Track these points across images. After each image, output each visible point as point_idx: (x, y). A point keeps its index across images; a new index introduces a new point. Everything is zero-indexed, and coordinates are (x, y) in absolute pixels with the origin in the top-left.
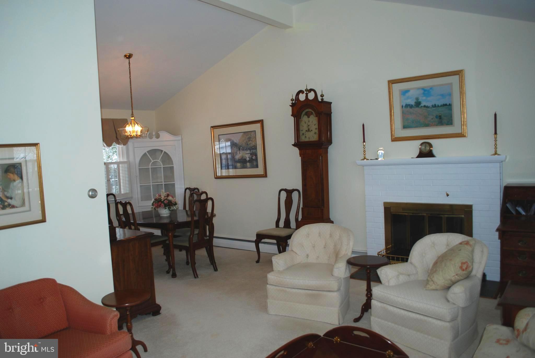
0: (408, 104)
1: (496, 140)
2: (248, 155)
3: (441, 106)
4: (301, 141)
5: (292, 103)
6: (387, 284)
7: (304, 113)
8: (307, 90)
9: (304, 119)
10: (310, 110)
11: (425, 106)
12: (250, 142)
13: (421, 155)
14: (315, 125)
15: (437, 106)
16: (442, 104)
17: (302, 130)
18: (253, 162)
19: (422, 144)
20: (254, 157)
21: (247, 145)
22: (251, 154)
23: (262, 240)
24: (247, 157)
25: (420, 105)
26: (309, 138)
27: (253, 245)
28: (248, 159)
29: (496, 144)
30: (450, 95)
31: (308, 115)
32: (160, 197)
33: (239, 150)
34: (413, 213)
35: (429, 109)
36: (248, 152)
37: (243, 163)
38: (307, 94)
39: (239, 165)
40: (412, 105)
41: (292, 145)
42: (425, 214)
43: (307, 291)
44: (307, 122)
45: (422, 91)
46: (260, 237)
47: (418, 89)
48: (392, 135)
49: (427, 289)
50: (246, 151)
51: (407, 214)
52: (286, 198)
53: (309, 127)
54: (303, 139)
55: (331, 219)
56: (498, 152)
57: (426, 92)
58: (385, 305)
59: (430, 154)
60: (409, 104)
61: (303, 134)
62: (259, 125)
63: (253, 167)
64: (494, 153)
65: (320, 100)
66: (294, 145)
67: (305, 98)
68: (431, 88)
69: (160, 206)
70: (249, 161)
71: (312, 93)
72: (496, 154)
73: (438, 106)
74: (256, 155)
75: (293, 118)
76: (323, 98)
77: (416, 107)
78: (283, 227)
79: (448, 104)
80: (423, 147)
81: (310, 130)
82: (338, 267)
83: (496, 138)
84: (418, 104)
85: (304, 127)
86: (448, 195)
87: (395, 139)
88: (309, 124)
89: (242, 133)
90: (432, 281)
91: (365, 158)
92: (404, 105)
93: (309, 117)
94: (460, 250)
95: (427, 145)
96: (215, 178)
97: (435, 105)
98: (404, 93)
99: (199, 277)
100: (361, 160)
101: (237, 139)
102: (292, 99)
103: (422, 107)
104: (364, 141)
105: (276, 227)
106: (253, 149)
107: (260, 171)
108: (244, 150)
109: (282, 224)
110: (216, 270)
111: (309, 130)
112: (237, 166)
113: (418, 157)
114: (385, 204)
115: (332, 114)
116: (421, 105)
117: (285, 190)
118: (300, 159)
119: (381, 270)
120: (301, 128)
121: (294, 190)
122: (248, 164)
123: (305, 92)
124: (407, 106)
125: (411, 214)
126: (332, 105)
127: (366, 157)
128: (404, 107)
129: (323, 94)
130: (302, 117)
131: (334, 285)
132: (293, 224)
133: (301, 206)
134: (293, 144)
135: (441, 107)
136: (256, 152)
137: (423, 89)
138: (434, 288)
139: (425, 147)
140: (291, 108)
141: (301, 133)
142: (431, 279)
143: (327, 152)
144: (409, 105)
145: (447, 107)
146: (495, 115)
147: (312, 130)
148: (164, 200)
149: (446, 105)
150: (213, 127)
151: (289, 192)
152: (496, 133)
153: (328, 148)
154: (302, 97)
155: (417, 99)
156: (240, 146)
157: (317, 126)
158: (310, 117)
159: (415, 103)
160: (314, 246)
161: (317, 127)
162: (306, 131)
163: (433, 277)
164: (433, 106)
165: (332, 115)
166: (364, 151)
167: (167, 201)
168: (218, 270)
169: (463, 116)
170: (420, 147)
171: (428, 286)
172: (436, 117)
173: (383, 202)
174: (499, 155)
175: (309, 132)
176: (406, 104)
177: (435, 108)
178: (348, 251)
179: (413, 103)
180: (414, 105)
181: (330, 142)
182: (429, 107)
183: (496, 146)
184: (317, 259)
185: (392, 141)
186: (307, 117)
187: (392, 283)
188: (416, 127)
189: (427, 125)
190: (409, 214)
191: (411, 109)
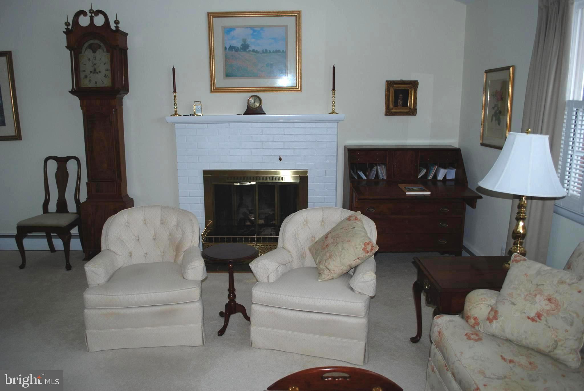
0: (233, 46)
1: (334, 97)
3: (274, 52)
4: (83, 86)
5: (67, 29)
6: (265, 280)
7: (86, 45)
8: (91, 11)
9: (87, 54)
10: (97, 42)
11: (253, 51)
13: (250, 111)
14: (105, 64)
15: (268, 52)
16: (275, 50)
17: (84, 71)
19: (250, 98)
25: (248, 48)
26: (96, 83)
29: (333, 101)
30: (285, 39)
31: (94, 48)
34: (240, 182)
35: (258, 55)
38: (92, 17)
40: (238, 48)
41: (69, 92)
42: (254, 183)
44: (92, 59)
45: (251, 31)
46: (23, 230)
47: (247, 28)
48: (212, 85)
49: (323, 279)
51: (232, 184)
52: (57, 169)
53: (96, 66)
54: (86, 83)
55: (129, 196)
56: (336, 111)
57: (256, 32)
58: (274, 309)
59: (259, 111)
61: (86, 76)
62: (3, 59)
64: (331, 111)
65: (114, 29)
66: (72, 92)
67: (89, 23)
68: (262, 28)
71: (101, 16)
72: (333, 112)
73: (270, 52)
75: (68, 52)
76: (118, 25)
77: (243, 51)
78: (55, 212)
79: (281, 51)
80: (252, 102)
81: (98, 71)
82: (193, 267)
83: (334, 94)
84: (245, 47)
85: (86, 66)
86: (280, 159)
87: (214, 90)
88: (95, 63)
90: (328, 269)
91: (176, 114)
92: (228, 47)
93: (94, 52)
94: (354, 228)
95: (257, 99)
97: (266, 50)
98: (227, 30)
100: (171, 116)
102: (67, 22)
103: (250, 51)
104: (175, 91)
105: (44, 213)
107: (8, 130)
109: (53, 207)
111: (95, 71)
113: (246, 113)
114: (205, 172)
117: (55, 158)
119: (255, 265)
120: (82, 67)
121: (68, 158)
123: (89, 14)
124: (232, 48)
125: (238, 184)
126: (128, 37)
127: (177, 112)
128: (227, 50)
129: (118, 20)
130: (83, 51)
132: (72, 207)
133: (84, 179)
134: (70, 90)
135: (273, 54)
137: (252, 28)
138: (331, 277)
139: (254, 102)
140: (65, 36)
141: (82, 75)
142: (326, 267)
143: (121, 104)
144: (235, 47)
145: (280, 53)
146: (334, 68)
147: (100, 72)
149: (279, 51)
151: (62, 162)
152: (334, 89)
153: (122, 98)
154: (84, 21)
155: (244, 41)
157: (108, 66)
158: (98, 52)
159: (242, 45)
161: (109, 68)
162: (91, 72)
163: (329, 264)
164: (263, 52)
165: (128, 51)
166: (175, 104)
169: (298, 67)
170: (248, 101)
171: (323, 276)
172: (267, 65)
173: (202, 170)
174: (337, 114)
175: (95, 74)
176: (230, 46)
177: (265, 54)
178: (194, 242)
179: (239, 45)
180: (240, 48)
181: (126, 89)
182: (259, 52)
183: (333, 102)
184: (145, 257)
185: (212, 91)
186: (92, 52)
187: (272, 279)
188: (243, 76)
189: (255, 75)
190: (235, 184)
191: (236, 53)
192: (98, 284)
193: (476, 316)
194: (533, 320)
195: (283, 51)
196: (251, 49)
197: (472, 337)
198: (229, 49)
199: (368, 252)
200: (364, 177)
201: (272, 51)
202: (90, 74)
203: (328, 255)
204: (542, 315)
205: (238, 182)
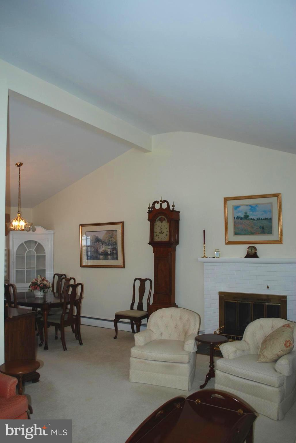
2: (110, 249)
4: (155, 240)
5: (149, 210)
6: (227, 357)
7: (158, 218)
8: (161, 201)
9: (158, 223)
10: (163, 217)
11: (251, 219)
12: (112, 239)
13: (248, 256)
14: (166, 228)
16: (265, 218)
17: (156, 232)
18: (114, 255)
19: (249, 248)
20: (114, 252)
21: (110, 241)
22: (112, 249)
23: (119, 319)
24: (109, 251)
25: (248, 218)
26: (161, 239)
27: (112, 324)
28: (109, 253)
30: (271, 211)
31: (161, 220)
32: (36, 281)
33: (103, 245)
34: (241, 301)
35: (254, 221)
36: (110, 247)
37: (106, 255)
38: (161, 204)
39: (101, 257)
40: (242, 217)
42: (251, 302)
43: (163, 363)
44: (160, 226)
45: (250, 207)
46: (118, 317)
47: (247, 205)
48: (226, 240)
49: (259, 361)
50: (108, 246)
51: (237, 302)
52: (140, 285)
53: (162, 230)
54: (157, 239)
55: (176, 304)
57: (253, 208)
58: (227, 374)
59: (255, 256)
60: (239, 216)
61: (157, 235)
62: (120, 226)
63: (113, 259)
65: (172, 210)
66: (149, 244)
67: (160, 207)
68: (257, 205)
69: (36, 289)
70: (110, 254)
71: (166, 203)
73: (262, 219)
74: (117, 250)
75: (149, 222)
76: (174, 208)
77: (245, 219)
78: (136, 309)
79: (269, 218)
80: (250, 250)
82: (188, 343)
84: (246, 217)
85: (157, 229)
86: (268, 288)
87: (228, 243)
88: (161, 228)
89: (106, 231)
90: (263, 355)
91: (204, 257)
92: (236, 217)
93: (162, 222)
94: (283, 331)
95: (253, 249)
96: (81, 267)
97: (259, 218)
98: (236, 207)
99: (68, 350)
100: (202, 258)
101: (101, 236)
102: (149, 207)
103: (249, 219)
104: (204, 243)
105: (131, 309)
106: (114, 245)
107: (119, 262)
108: (106, 245)
109: (135, 307)
110: (81, 344)
111: (161, 233)
112: (100, 258)
113: (246, 257)
114: (220, 293)
115: (180, 221)
117: (140, 279)
118: (153, 254)
119: (223, 346)
120: (155, 230)
121: (146, 280)
122: (109, 257)
123: (160, 203)
124: (238, 218)
125: (240, 302)
126: (180, 213)
127: (206, 256)
128: (235, 219)
129: (174, 205)
130: (156, 221)
131: (186, 358)
132: (145, 308)
133: (153, 292)
134: (149, 242)
135: (263, 220)
136: (117, 247)
137: (250, 206)
138: (265, 361)
139: (252, 250)
140: (148, 214)
141: (155, 234)
142: (262, 354)
143: (175, 251)
144: (240, 217)
145: (268, 220)
147: (164, 233)
148: (40, 284)
149: (267, 219)
150: (82, 225)
151: (143, 281)
153: (176, 247)
154: (157, 206)
155: (246, 213)
156: (104, 242)
157: (168, 230)
158: (163, 222)
159: (244, 216)
160: (167, 326)
162: (159, 233)
163: (264, 352)
164: (257, 219)
166: (204, 251)
167: (43, 285)
168: (83, 344)
169: (280, 228)
170: (248, 249)
171: (260, 359)
172: (260, 227)
173: (218, 291)
177: (259, 221)
178: (195, 331)
179: (242, 216)
180: (243, 218)
181: (177, 242)
182: (255, 219)
184: (169, 336)
185: (226, 244)
186: (160, 222)
187: (231, 357)
188: (245, 234)
189: (252, 233)
190: (239, 302)
191: (241, 220)
192: (140, 346)
196: (250, 218)
198: (236, 218)
201: (263, 219)
202: (158, 234)
203: (265, 346)
205: (240, 301)
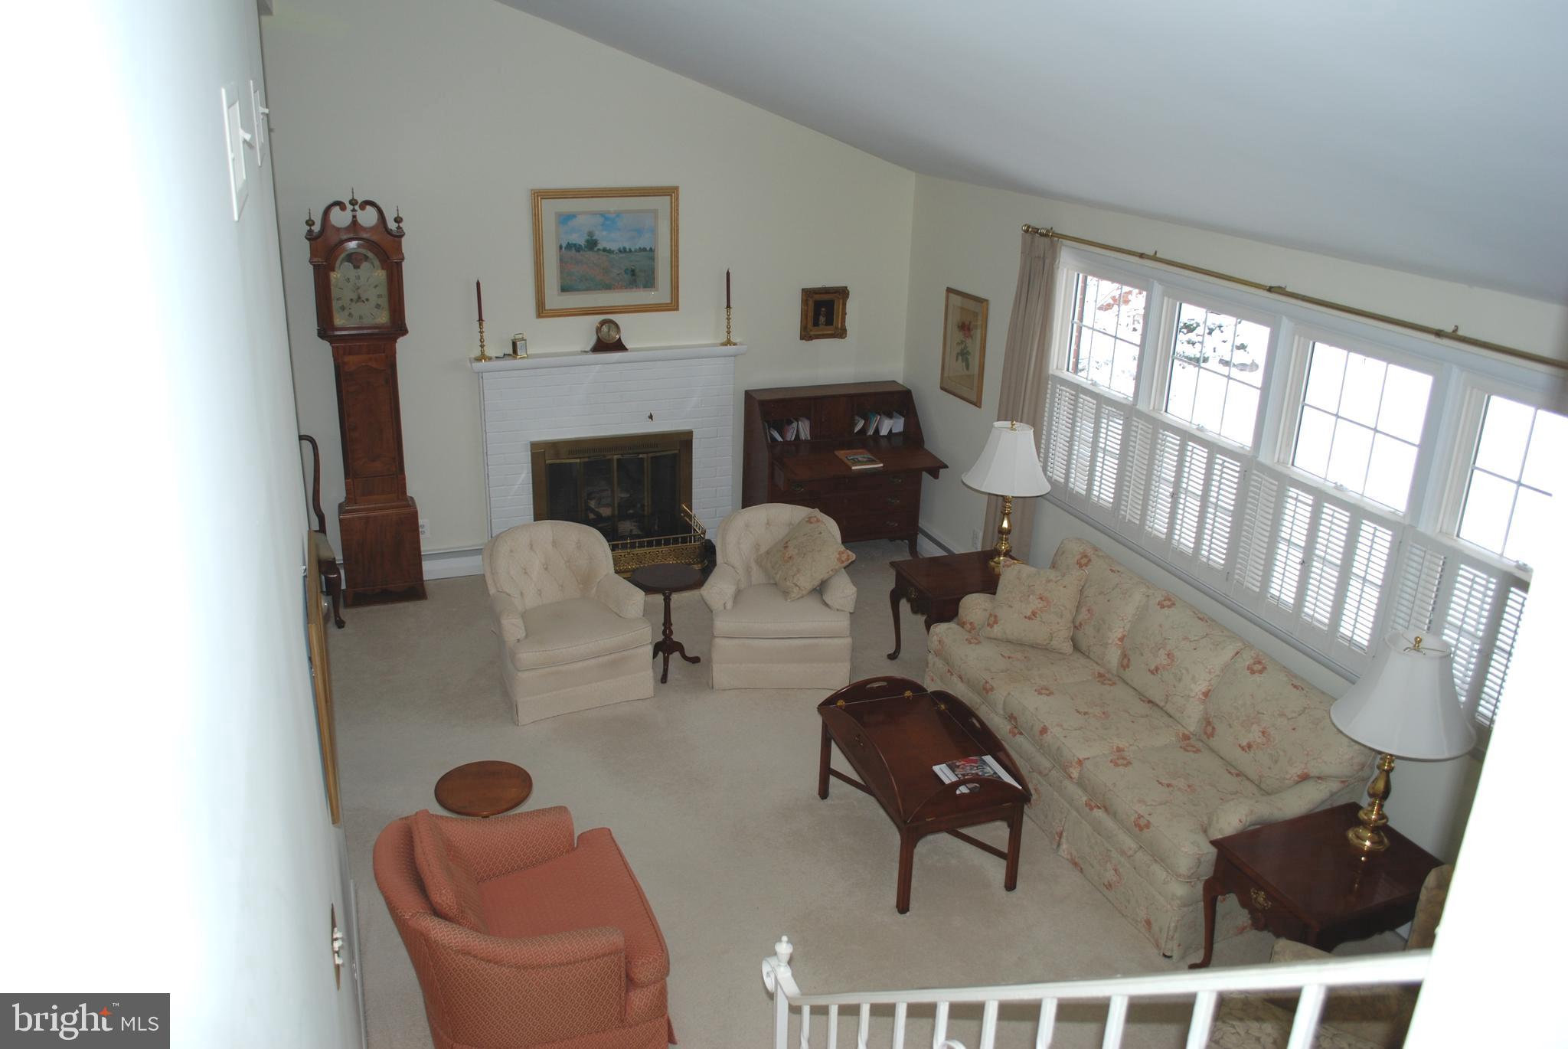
0: (572, 244)
1: (728, 319)
3: (635, 251)
4: (338, 324)
5: (312, 232)
6: (722, 608)
8: (354, 202)
9: (344, 271)
11: (605, 250)
13: (601, 347)
14: (377, 287)
15: (628, 250)
16: (637, 248)
17: (339, 299)
19: (603, 323)
25: (596, 246)
26: (361, 317)
29: (729, 325)
30: (654, 231)
31: (355, 262)
34: (589, 457)
35: (612, 256)
38: (354, 212)
40: (580, 245)
41: (314, 333)
42: (611, 457)
44: (353, 278)
45: (601, 219)
47: (594, 214)
48: (539, 306)
49: (792, 598)
51: (578, 460)
53: (360, 292)
54: (344, 320)
56: (732, 341)
57: (609, 221)
58: (742, 640)
59: (619, 346)
60: (574, 242)
61: (343, 308)
64: (725, 339)
65: (393, 229)
67: (350, 221)
68: (618, 214)
71: (371, 209)
72: (728, 343)
73: (630, 251)
75: (311, 268)
76: (401, 225)
77: (588, 250)
79: (648, 249)
80: (603, 330)
81: (364, 298)
83: (728, 314)
84: (592, 244)
85: (343, 290)
86: (652, 417)
87: (543, 313)
88: (358, 284)
91: (482, 355)
92: (564, 245)
93: (357, 267)
95: (611, 326)
97: (625, 248)
98: (565, 219)
100: (477, 360)
102: (310, 220)
103: (599, 250)
104: (481, 320)
111: (359, 299)
113: (596, 350)
114: (534, 446)
116: (598, 247)
120: (335, 293)
124: (570, 246)
125: (587, 460)
127: (485, 353)
128: (563, 249)
129: (401, 216)
130: (337, 265)
134: (315, 329)
135: (636, 254)
137: (602, 214)
139: (609, 331)
140: (307, 244)
141: (337, 304)
144: (575, 245)
145: (646, 253)
146: (728, 274)
147: (367, 300)
149: (644, 250)
152: (728, 306)
153: (396, 342)
154: (340, 219)
155: (591, 234)
157: (385, 292)
158: (362, 266)
159: (587, 241)
162: (351, 300)
164: (619, 250)
166: (482, 341)
170: (598, 329)
172: (626, 271)
173: (529, 443)
174: (735, 344)
175: (358, 304)
176: (568, 243)
177: (624, 255)
179: (582, 242)
180: (584, 246)
182: (613, 251)
183: (729, 327)
185: (540, 316)
186: (352, 266)
187: (727, 605)
188: (588, 289)
189: (608, 287)
190: (582, 460)
191: (577, 254)
193: (972, 621)
194: (1029, 618)
195: (651, 249)
196: (600, 246)
197: (972, 641)
198: (565, 248)
199: (843, 562)
200: (780, 439)
201: (633, 250)
202: (349, 304)
203: (795, 569)
204: (1036, 613)
205: (584, 458)
